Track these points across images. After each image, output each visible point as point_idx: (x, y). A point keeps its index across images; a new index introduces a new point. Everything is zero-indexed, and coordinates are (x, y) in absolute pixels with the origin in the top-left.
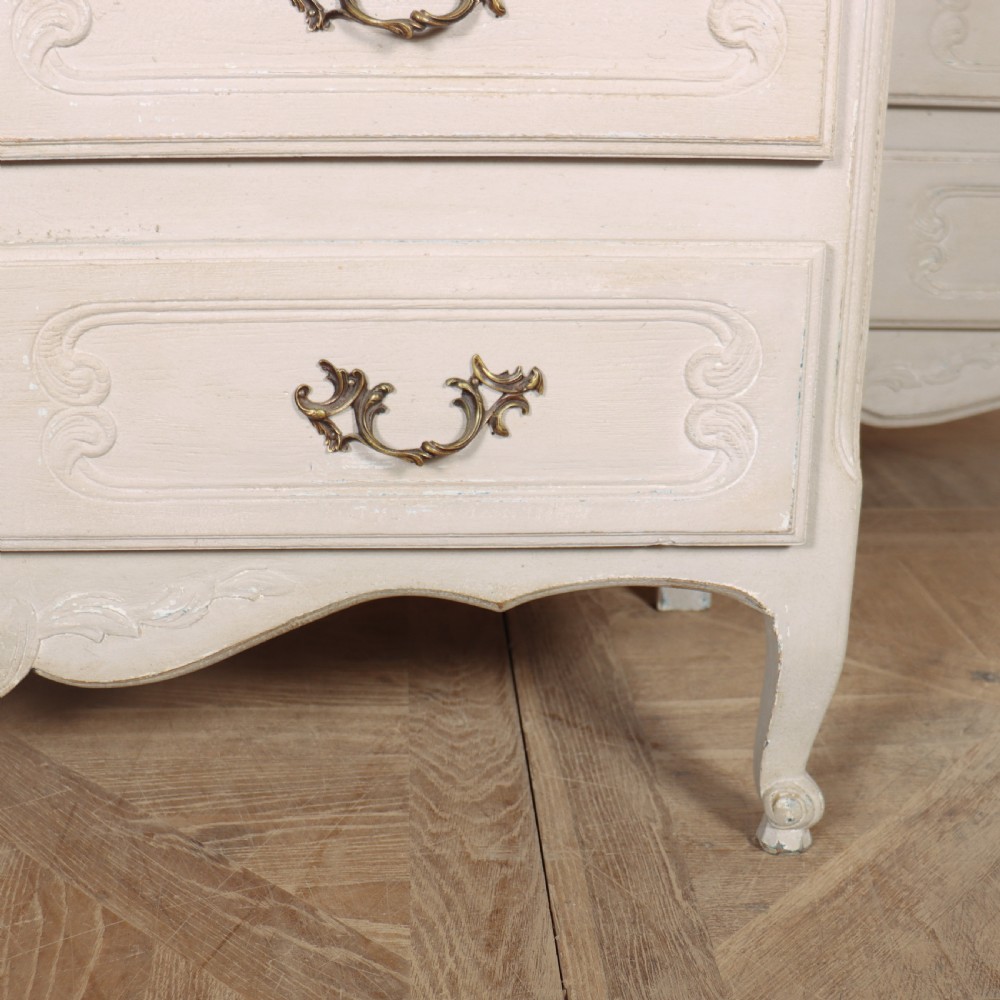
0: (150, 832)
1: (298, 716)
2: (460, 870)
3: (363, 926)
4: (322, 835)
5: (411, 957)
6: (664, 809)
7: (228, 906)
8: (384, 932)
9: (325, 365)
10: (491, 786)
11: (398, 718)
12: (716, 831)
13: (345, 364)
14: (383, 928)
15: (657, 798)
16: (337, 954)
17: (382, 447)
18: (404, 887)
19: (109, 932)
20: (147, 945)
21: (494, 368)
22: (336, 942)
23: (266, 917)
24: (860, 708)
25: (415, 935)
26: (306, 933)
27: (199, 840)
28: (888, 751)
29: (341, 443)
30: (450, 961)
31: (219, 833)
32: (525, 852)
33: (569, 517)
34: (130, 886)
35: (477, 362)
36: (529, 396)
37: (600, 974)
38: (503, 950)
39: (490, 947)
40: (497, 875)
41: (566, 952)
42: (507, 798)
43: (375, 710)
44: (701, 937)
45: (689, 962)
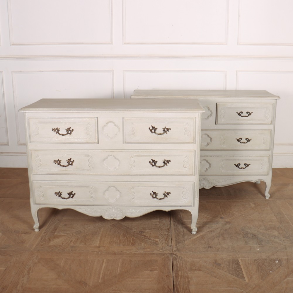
0: (135, 231)
1: (148, 221)
2: (163, 235)
3: (155, 239)
4: (151, 232)
5: (159, 241)
6: (183, 230)
7: (143, 237)
8: (156, 240)
9: (153, 192)
10: (167, 228)
11: (158, 221)
12: (188, 232)
13: (154, 191)
14: (156, 239)
15: (183, 229)
16: (153, 241)
17: (157, 198)
18: (158, 236)
19: (132, 239)
20: (136, 240)
21: (166, 192)
22: (152, 240)
23: (146, 238)
24: (206, 221)
25: (159, 240)
26: (149, 240)
27: (139, 232)
28: (208, 226)
29: (154, 198)
30: (162, 242)
31: (141, 232)
32: (170, 234)
33: (173, 204)
34: (134, 236)
35: (165, 192)
36: (169, 194)
37: (175, 243)
38: (167, 241)
39: (166, 241)
40: (167, 235)
41: (172, 241)
42: (168, 229)
43: (155, 220)
44: (184, 241)
45: (183, 243)
